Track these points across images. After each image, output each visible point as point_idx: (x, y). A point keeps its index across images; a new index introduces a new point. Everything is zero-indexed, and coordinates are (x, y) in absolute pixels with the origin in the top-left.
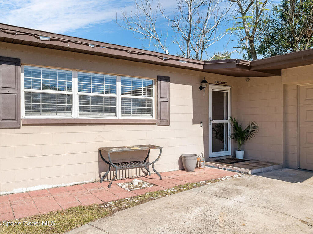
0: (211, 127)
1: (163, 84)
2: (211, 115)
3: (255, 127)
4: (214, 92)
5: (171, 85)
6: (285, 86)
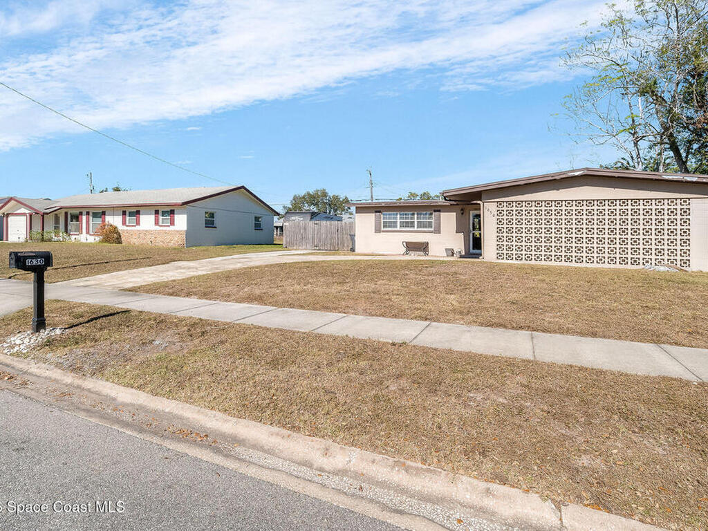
1: (436, 213)
5: (442, 214)
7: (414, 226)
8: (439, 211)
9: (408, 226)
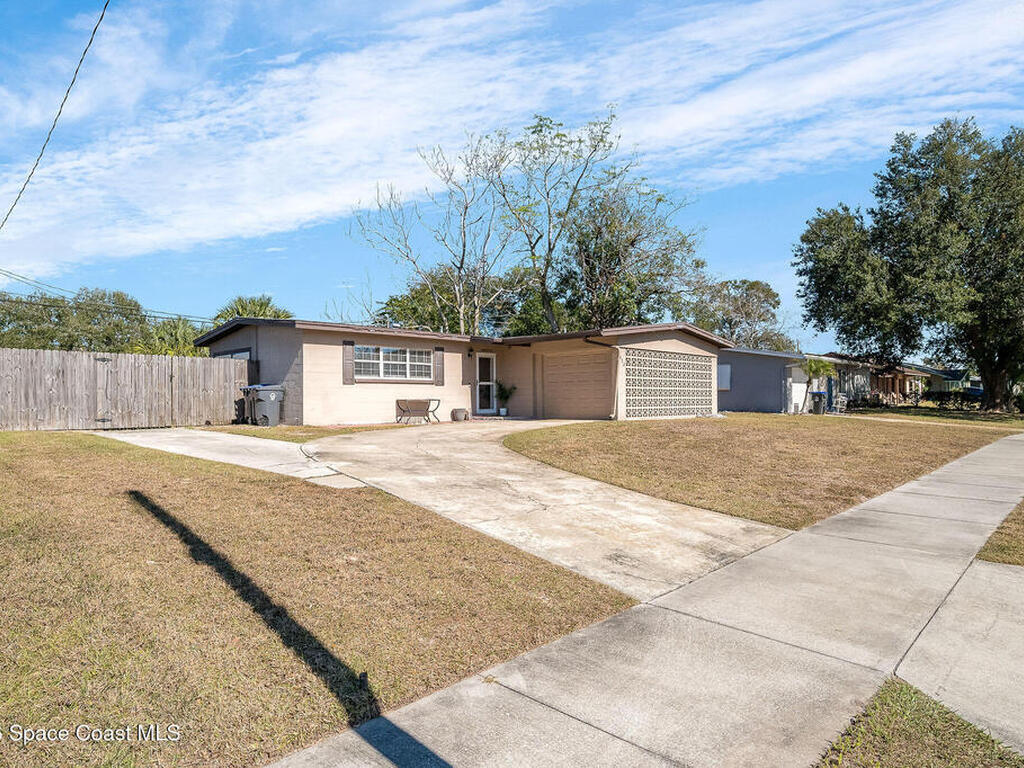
0: (478, 387)
1: (439, 353)
2: (478, 378)
3: (515, 388)
4: (480, 359)
5: (446, 354)
6: (534, 355)
7: (405, 374)
8: (442, 350)
9: (396, 373)
